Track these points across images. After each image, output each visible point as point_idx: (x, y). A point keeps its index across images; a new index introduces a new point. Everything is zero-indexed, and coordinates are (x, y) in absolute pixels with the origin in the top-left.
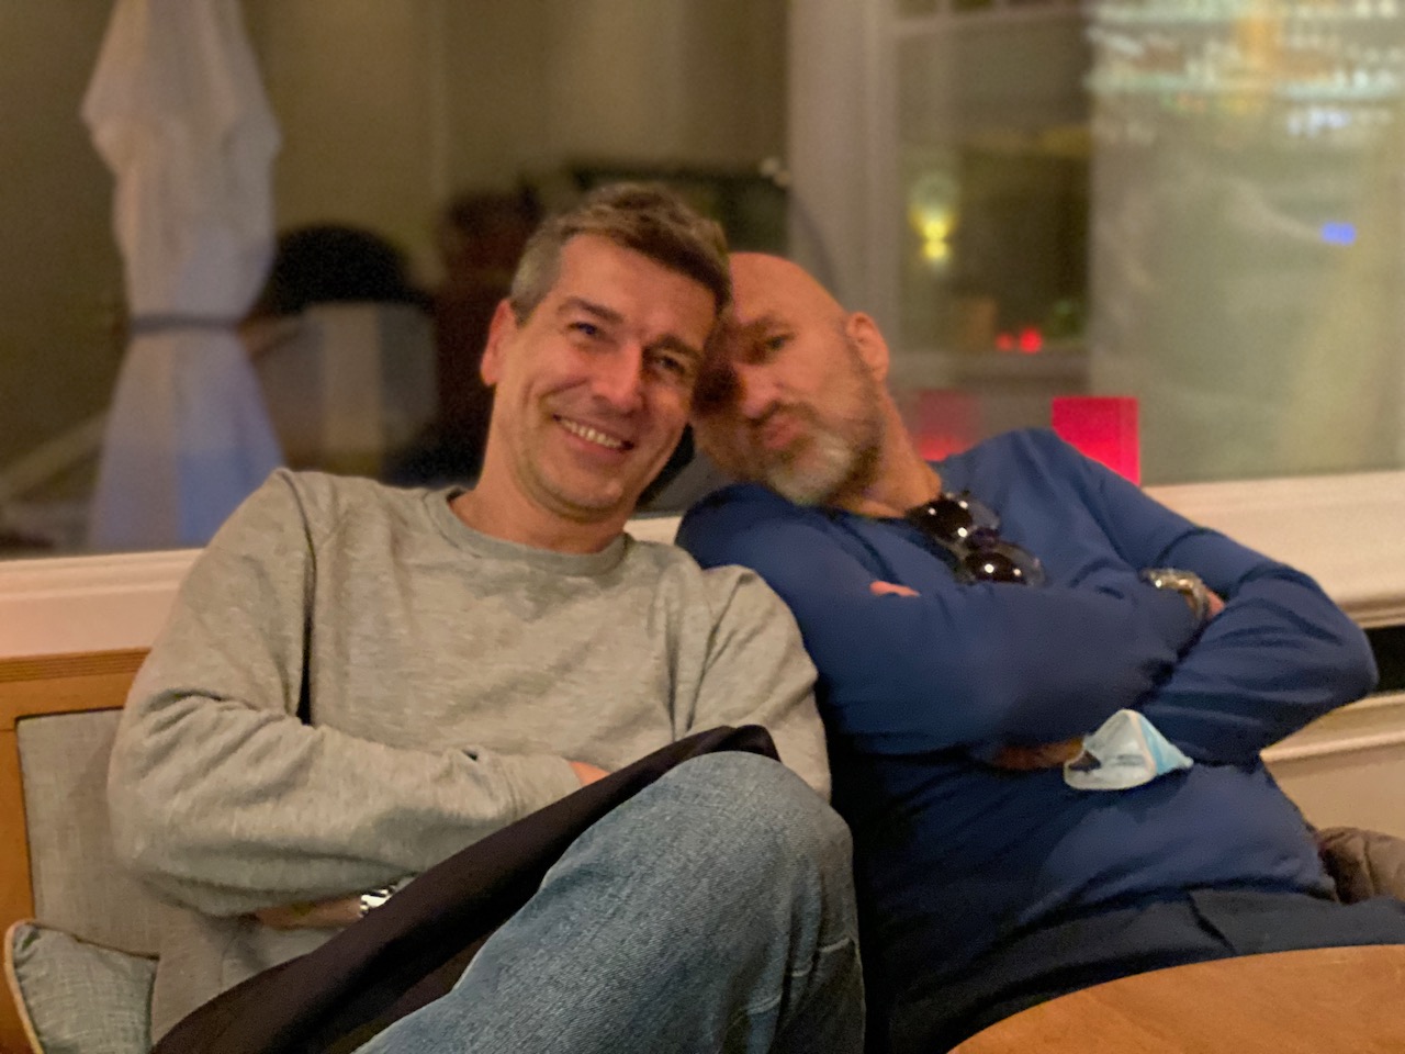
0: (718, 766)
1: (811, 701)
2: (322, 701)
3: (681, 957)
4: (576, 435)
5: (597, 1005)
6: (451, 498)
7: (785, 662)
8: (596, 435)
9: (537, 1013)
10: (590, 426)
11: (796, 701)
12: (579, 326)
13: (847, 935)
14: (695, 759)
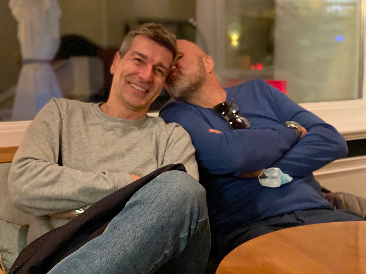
0: (171, 174)
1: (194, 157)
2: (64, 159)
3: (162, 224)
4: (134, 88)
5: (140, 236)
6: (100, 106)
7: (187, 146)
8: (139, 88)
9: (125, 239)
10: (137, 85)
11: (190, 157)
12: (137, 59)
13: (206, 217)
14: (165, 173)
